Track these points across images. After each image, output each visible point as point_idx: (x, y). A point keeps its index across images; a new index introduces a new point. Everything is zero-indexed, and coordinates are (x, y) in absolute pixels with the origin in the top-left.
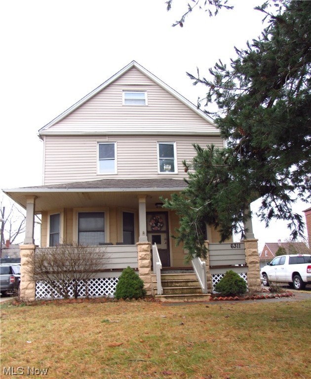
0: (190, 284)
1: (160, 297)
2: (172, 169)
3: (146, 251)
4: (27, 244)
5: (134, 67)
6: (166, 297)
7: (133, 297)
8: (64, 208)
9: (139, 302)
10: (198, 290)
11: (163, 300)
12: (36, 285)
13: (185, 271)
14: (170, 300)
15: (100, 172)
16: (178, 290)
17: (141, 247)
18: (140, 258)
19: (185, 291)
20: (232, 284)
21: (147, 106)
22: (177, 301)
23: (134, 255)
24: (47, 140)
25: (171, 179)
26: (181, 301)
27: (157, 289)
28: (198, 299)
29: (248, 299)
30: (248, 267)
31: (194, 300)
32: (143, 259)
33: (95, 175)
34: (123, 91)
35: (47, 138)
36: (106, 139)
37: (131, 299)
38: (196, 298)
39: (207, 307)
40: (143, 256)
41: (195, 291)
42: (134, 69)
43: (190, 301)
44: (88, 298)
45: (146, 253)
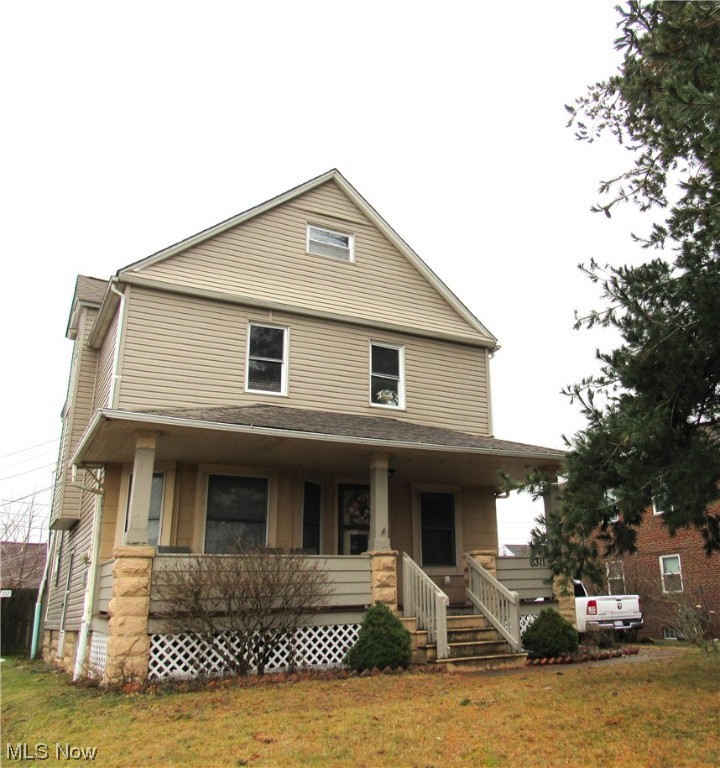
0: (480, 636)
1: (446, 662)
2: (395, 400)
3: (389, 569)
4: (135, 544)
5: (332, 181)
6: (455, 663)
7: (400, 664)
8: (178, 463)
9: (411, 673)
10: (501, 648)
11: (451, 668)
12: (151, 645)
13: (457, 611)
14: (462, 668)
15: (250, 387)
16: (468, 649)
17: (380, 562)
18: (377, 583)
19: (480, 649)
20: (558, 632)
21: (354, 265)
22: (473, 669)
23: (365, 577)
24: (133, 295)
25: (394, 420)
26: (481, 669)
27: (435, 648)
28: (508, 665)
29: (585, 660)
30: (557, 601)
31: (502, 666)
32: (383, 585)
33: (241, 391)
34: (309, 223)
35: (133, 290)
36: (270, 318)
37: (394, 668)
38: (505, 662)
39: (559, 674)
40: (384, 579)
41: (496, 649)
42: (332, 185)
43: (495, 668)
44: (292, 671)
45: (390, 573)
